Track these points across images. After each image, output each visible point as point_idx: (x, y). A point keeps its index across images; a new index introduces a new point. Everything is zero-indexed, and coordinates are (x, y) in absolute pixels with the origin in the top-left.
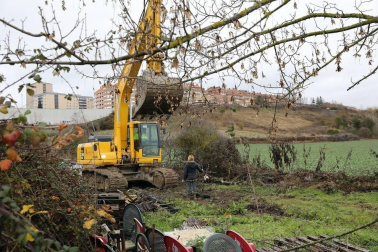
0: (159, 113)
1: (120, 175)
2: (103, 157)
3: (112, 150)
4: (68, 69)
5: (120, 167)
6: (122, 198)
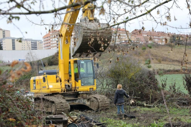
0: (93, 51)
1: (64, 101)
2: (51, 87)
3: (57, 81)
4: (18, 18)
5: (64, 95)
6: (66, 119)
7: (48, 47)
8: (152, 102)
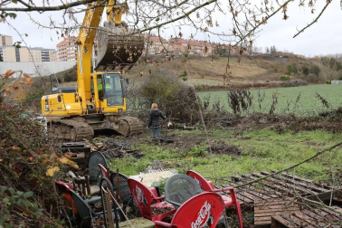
0: (119, 62)
1: (85, 125)
2: (68, 107)
3: (76, 101)
4: (14, 16)
5: (85, 117)
6: (88, 146)
7: (64, 58)
8: (193, 124)
